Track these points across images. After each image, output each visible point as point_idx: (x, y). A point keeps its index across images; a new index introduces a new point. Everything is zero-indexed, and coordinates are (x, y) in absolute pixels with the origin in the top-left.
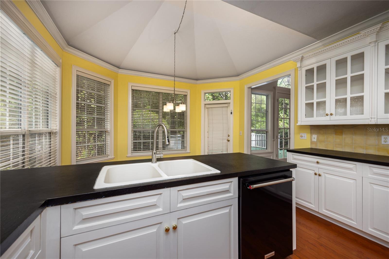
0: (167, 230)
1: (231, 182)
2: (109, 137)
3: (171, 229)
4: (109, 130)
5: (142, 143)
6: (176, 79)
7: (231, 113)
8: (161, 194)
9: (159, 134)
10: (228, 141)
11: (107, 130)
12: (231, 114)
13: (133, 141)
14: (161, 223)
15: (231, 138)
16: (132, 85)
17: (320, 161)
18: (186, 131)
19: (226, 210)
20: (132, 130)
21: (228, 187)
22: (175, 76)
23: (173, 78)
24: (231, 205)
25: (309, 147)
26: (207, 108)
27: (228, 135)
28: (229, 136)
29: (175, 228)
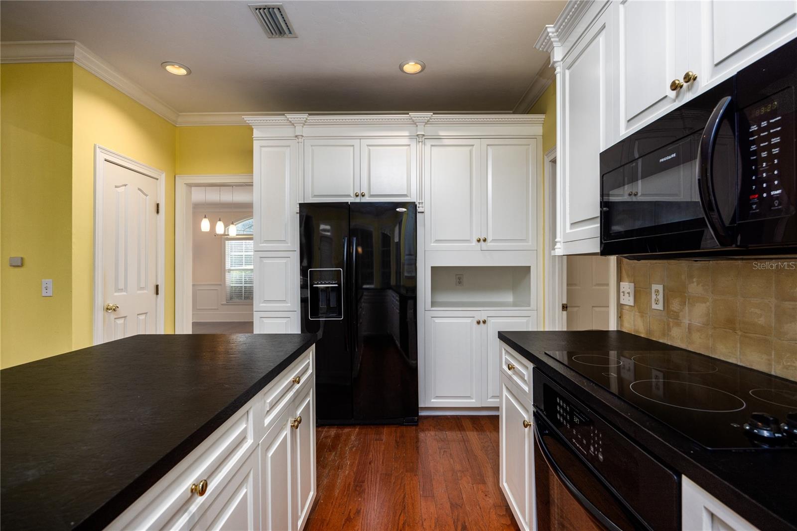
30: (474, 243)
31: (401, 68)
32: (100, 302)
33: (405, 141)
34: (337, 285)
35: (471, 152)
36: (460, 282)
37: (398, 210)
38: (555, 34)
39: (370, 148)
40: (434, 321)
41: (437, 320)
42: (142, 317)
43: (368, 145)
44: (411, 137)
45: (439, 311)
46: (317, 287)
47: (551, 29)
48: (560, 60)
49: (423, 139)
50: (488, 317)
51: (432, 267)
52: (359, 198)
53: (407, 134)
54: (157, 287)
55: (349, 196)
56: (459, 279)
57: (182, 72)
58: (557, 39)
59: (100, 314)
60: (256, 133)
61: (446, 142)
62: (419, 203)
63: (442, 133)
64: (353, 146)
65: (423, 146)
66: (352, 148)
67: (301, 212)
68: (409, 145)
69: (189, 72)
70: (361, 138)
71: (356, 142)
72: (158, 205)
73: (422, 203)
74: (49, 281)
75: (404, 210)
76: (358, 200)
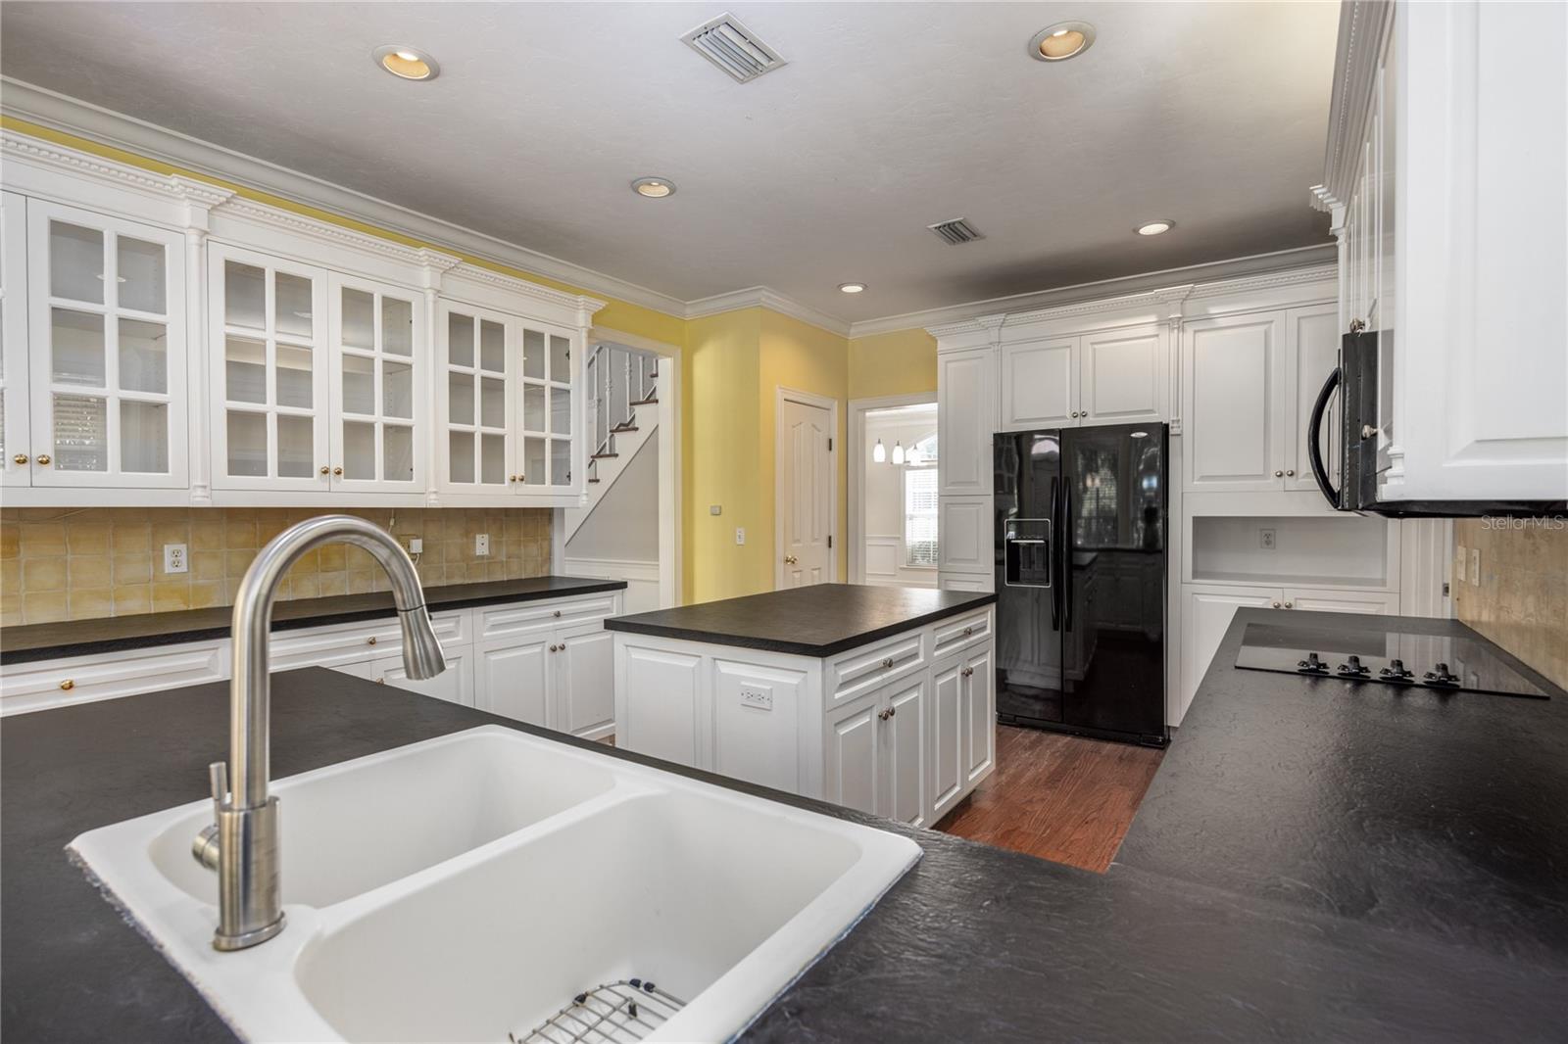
30: (1273, 479)
31: (1136, 231)
32: (780, 554)
33: (1151, 330)
34: (1042, 541)
35: (1267, 334)
36: (1268, 541)
37: (1133, 435)
38: (1329, 194)
39: (1096, 346)
40: (1196, 599)
41: (1202, 599)
42: (816, 572)
43: (1092, 344)
44: (1160, 324)
45: (1204, 585)
46: (1017, 544)
47: (1319, 190)
48: (1341, 225)
49: (1181, 323)
50: (1296, 599)
51: (1194, 518)
52: (1078, 419)
53: (1153, 318)
54: (830, 538)
55: (1064, 417)
56: (1268, 536)
57: (858, 289)
58: (1334, 199)
59: (780, 566)
60: (941, 346)
61: (1222, 322)
62: (1173, 421)
63: (1213, 310)
64: (1070, 347)
65: (1181, 334)
66: (1069, 350)
67: (995, 445)
68: (1157, 336)
69: (865, 287)
70: (1081, 335)
71: (1074, 341)
72: (830, 441)
73: (1178, 421)
74: (742, 529)
75: (1144, 434)
76: (1076, 424)
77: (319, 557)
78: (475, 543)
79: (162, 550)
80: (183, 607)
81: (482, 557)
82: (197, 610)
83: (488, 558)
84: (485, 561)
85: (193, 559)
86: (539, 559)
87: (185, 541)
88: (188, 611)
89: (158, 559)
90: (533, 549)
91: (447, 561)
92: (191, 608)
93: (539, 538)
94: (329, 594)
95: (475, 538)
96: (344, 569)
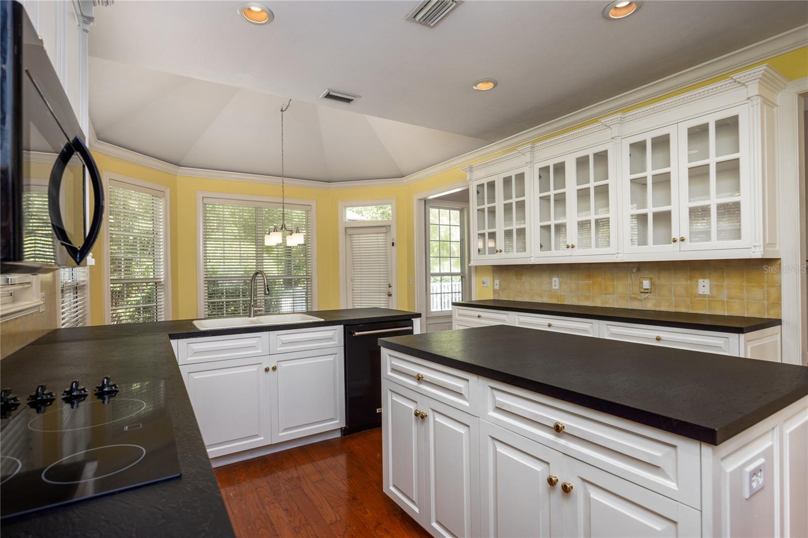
0: (267, 370)
1: (335, 330)
2: (162, 293)
3: (271, 369)
4: (162, 280)
5: (225, 303)
6: (286, 180)
7: (393, 243)
8: (260, 337)
9: (258, 292)
10: (390, 295)
11: (159, 280)
12: (393, 245)
13: (207, 300)
14: (261, 364)
15: (393, 291)
16: (204, 196)
17: (482, 314)
18: (310, 280)
19: (331, 358)
20: (206, 279)
21: (331, 334)
22: (283, 176)
23: (280, 180)
24: (336, 354)
25: (492, 298)
26: (349, 235)
27: (389, 285)
28: (390, 287)
29: (274, 369)
77: (603, 287)
78: (697, 285)
79: (552, 280)
80: (557, 302)
81: (704, 296)
82: (561, 304)
83: (709, 296)
84: (707, 299)
85: (560, 283)
86: (766, 302)
87: (558, 277)
88: (558, 304)
89: (551, 283)
90: (757, 293)
91: (675, 296)
92: (560, 303)
93: (766, 285)
94: (607, 306)
95: (697, 282)
96: (614, 294)
